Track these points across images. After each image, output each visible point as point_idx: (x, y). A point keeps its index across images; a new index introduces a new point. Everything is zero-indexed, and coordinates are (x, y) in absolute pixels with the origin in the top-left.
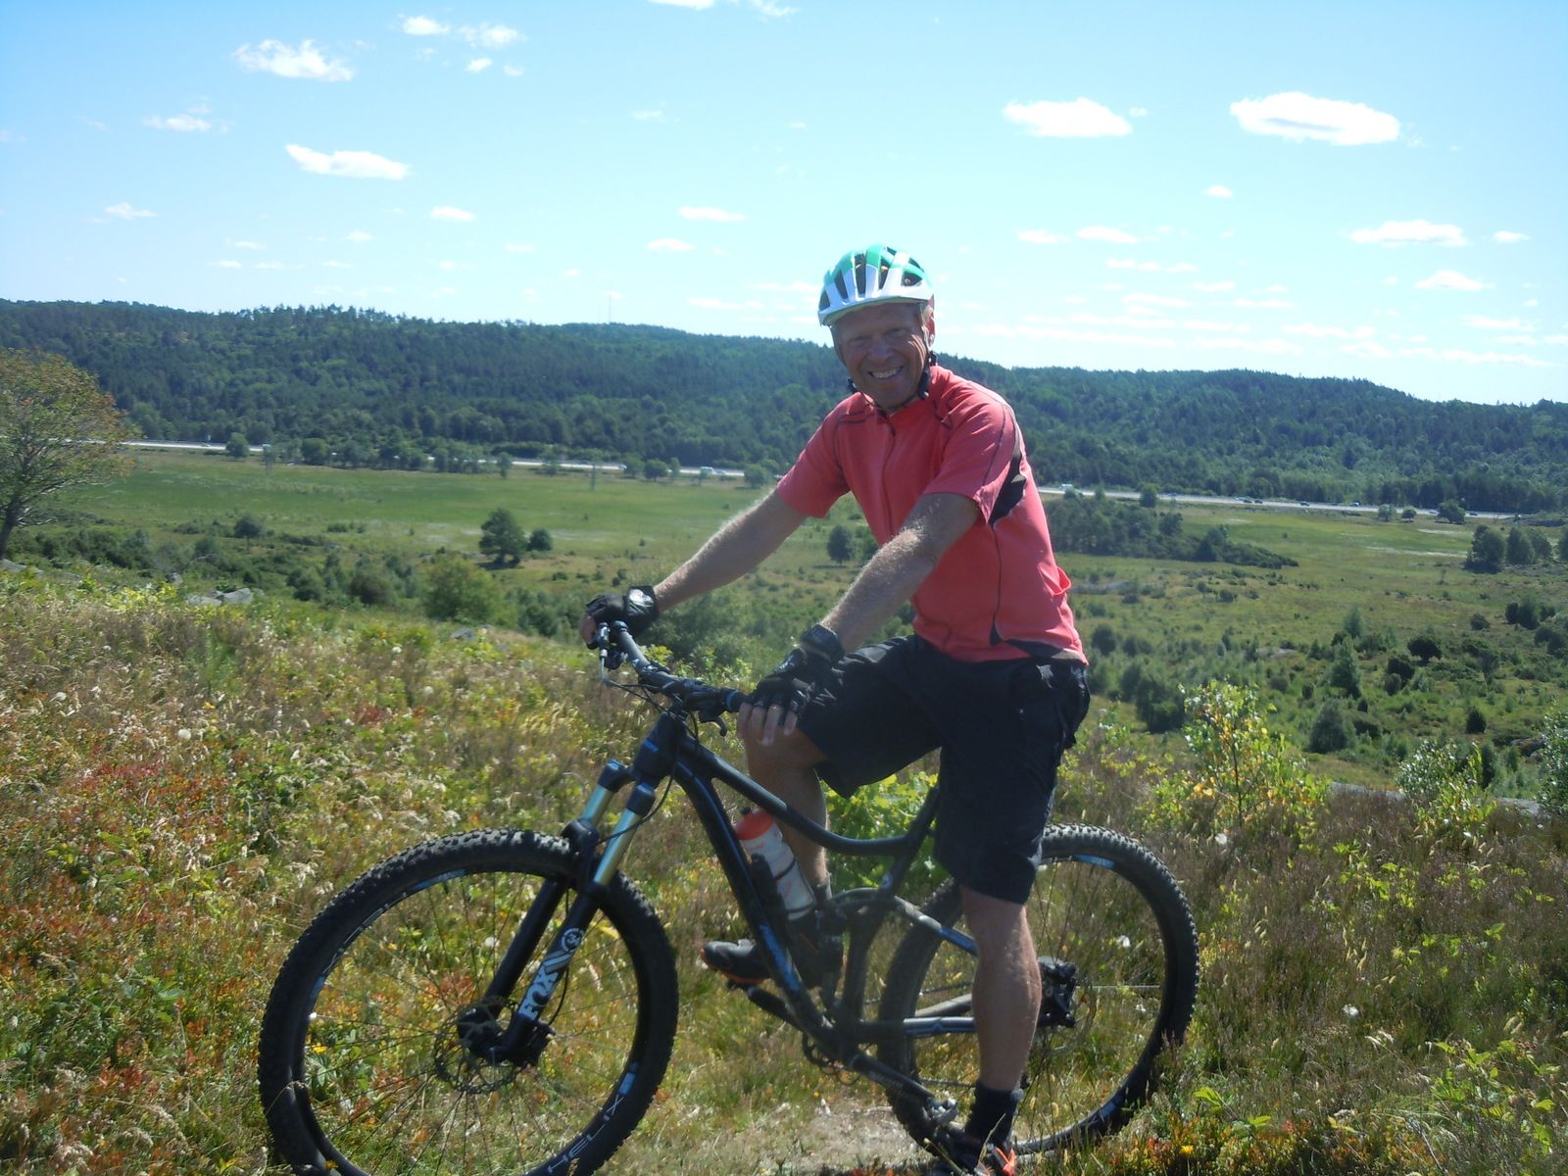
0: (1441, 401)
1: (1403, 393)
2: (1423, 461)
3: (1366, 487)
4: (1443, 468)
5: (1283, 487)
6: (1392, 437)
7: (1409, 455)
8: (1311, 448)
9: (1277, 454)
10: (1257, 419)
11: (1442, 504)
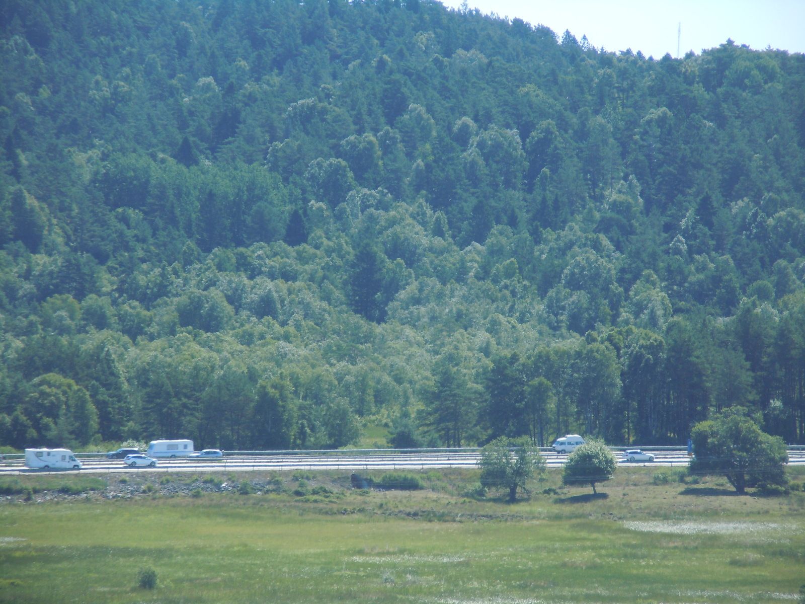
0: (678, 54)
1: (545, 33)
2: (628, 276)
3: (432, 383)
4: (700, 295)
5: (135, 400)
6: (516, 196)
7: (582, 257)
8: (231, 254)
9: (107, 281)
10: (24, 159)
11: (703, 426)
